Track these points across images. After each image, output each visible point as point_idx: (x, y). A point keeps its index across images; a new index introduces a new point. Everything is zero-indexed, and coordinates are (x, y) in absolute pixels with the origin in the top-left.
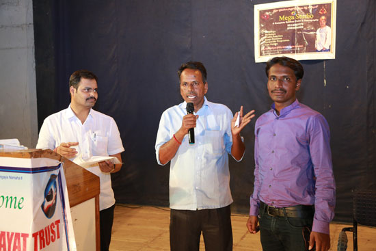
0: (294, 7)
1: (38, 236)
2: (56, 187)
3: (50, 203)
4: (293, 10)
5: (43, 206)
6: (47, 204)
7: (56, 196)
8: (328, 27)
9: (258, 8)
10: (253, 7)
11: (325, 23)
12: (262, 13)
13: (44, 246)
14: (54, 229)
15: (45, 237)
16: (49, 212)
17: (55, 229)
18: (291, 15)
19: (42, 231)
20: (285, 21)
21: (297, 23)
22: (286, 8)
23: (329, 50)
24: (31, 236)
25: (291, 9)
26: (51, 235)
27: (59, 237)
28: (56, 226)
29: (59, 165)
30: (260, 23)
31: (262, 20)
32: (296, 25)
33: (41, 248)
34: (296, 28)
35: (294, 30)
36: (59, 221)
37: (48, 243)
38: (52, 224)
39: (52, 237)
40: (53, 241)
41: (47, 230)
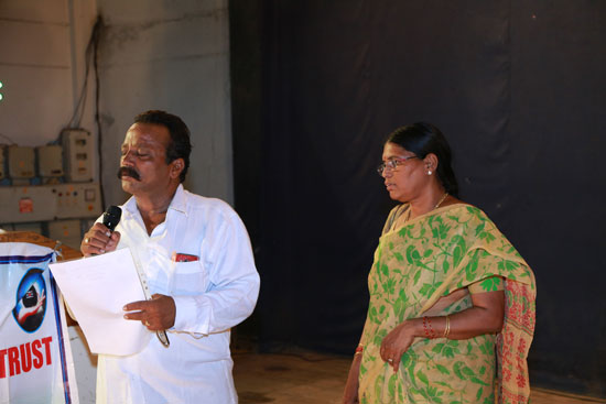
1: (6, 357)
2: (44, 286)
3: (31, 310)
5: (15, 312)
6: (24, 311)
7: (45, 302)
13: (18, 372)
14: (39, 349)
15: (20, 359)
16: (31, 323)
17: (42, 350)
19: (15, 349)
26: (33, 357)
27: (49, 362)
28: (43, 346)
29: (49, 256)
33: (12, 374)
36: (50, 339)
37: (27, 369)
38: (37, 342)
39: (35, 361)
40: (38, 366)
41: (25, 348)
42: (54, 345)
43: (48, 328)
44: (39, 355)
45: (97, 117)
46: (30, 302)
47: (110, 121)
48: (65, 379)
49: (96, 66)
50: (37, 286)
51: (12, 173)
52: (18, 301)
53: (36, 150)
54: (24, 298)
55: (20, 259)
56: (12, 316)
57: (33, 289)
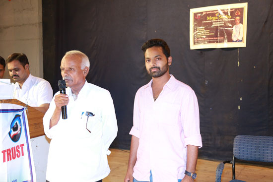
0: (217, 10)
3: (16, 132)
4: (217, 13)
5: (10, 133)
6: (13, 133)
7: (21, 129)
8: (241, 24)
9: (193, 11)
10: (189, 11)
11: (239, 22)
12: (195, 15)
13: (11, 159)
15: (11, 154)
16: (15, 138)
17: (20, 150)
18: (216, 16)
19: (9, 150)
20: (211, 20)
21: (220, 21)
22: (213, 11)
23: (242, 41)
25: (215, 12)
26: (17, 153)
27: (23, 155)
28: (21, 148)
29: (23, 109)
30: (194, 22)
31: (195, 19)
32: (219, 23)
33: (8, 160)
34: (219, 25)
35: (218, 27)
36: (23, 145)
37: (14, 158)
38: (18, 146)
39: (17, 154)
40: (18, 157)
41: (14, 149)
42: (25, 148)
43: (22, 140)
44: (18, 151)
46: (15, 129)
48: (30, 162)
50: (18, 122)
52: (11, 128)
57: (16, 123)
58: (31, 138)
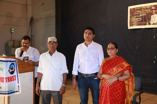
0: (143, 7)
1: (7, 79)
2: (14, 66)
3: (12, 70)
4: (143, 8)
5: (9, 71)
6: (11, 71)
7: (15, 69)
8: (156, 14)
9: (130, 8)
10: (128, 7)
11: (154, 13)
15: (10, 79)
16: (12, 73)
17: (14, 78)
18: (142, 10)
19: (9, 77)
20: (139, 12)
21: (144, 13)
22: (140, 7)
23: (156, 24)
24: (5, 78)
25: (142, 8)
26: (12, 79)
27: (15, 80)
29: (16, 61)
30: (130, 14)
31: (131, 12)
32: (143, 14)
33: (8, 82)
34: (143, 15)
35: (143, 16)
36: (16, 76)
37: (11, 81)
38: (13, 76)
40: (13, 81)
41: (11, 77)
42: (16, 77)
43: (15, 74)
44: (14, 79)
45: (31, 35)
46: (12, 69)
47: (34, 36)
48: (18, 83)
49: (31, 26)
50: (13, 66)
51: (15, 46)
52: (10, 69)
53: (19, 41)
54: (11, 68)
55: (10, 61)
56: (8, 72)
57: (12, 66)
58: (19, 73)
